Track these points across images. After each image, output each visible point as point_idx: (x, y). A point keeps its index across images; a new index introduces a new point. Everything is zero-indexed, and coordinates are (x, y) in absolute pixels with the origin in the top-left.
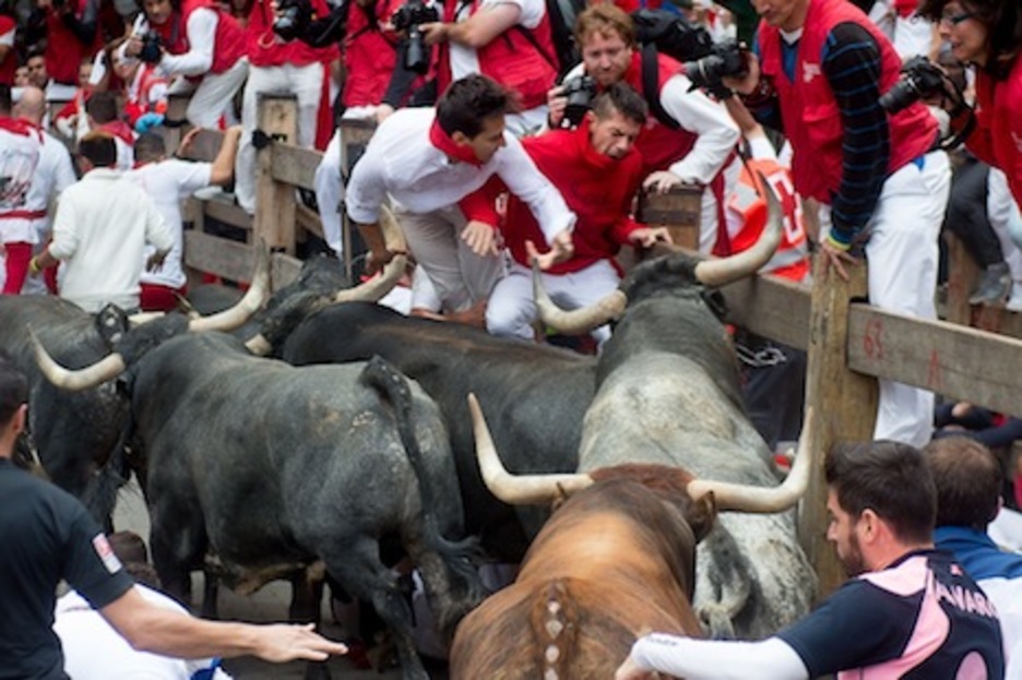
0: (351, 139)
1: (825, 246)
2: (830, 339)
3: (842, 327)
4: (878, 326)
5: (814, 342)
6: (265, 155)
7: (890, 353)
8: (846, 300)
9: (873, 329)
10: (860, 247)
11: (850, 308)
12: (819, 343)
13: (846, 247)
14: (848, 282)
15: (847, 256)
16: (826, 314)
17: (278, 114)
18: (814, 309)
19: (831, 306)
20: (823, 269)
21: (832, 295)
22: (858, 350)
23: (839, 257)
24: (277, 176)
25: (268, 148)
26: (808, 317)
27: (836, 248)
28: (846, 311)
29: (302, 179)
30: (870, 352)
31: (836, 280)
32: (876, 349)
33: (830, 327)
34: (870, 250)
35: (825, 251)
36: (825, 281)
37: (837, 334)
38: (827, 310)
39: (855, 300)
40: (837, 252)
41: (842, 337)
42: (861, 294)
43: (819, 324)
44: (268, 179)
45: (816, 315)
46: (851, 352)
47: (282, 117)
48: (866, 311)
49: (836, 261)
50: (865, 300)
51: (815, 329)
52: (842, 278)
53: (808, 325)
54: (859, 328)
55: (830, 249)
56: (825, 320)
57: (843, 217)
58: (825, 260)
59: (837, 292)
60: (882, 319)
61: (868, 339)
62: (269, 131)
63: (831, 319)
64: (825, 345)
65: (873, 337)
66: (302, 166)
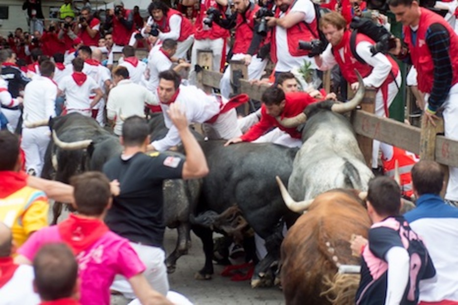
0: (235, 68)
1: (426, 112)
2: (428, 150)
3: (433, 145)
4: (448, 145)
5: (422, 151)
6: (200, 75)
7: (452, 156)
8: (434, 135)
9: (446, 146)
10: (441, 113)
11: (436, 137)
12: (424, 152)
13: (434, 113)
14: (435, 127)
15: (435, 116)
16: (427, 140)
17: (205, 58)
18: (422, 138)
19: (429, 137)
20: (426, 122)
21: (429, 132)
22: (439, 154)
23: (432, 117)
24: (205, 83)
25: (201, 72)
26: (419, 141)
27: (430, 113)
28: (434, 139)
29: (214, 84)
30: (444, 155)
31: (431, 126)
32: (447, 154)
33: (428, 145)
34: (444, 114)
35: (426, 115)
36: (426, 127)
37: (431, 148)
38: (427, 138)
39: (439, 134)
40: (431, 115)
41: (433, 149)
42: (441, 132)
43: (424, 143)
44: (201, 84)
45: (423, 140)
46: (437, 156)
47: (207, 59)
48: (443, 139)
49: (431, 119)
50: (443, 134)
51: (422, 146)
52: (433, 125)
53: (419, 144)
54: (440, 145)
55: (428, 114)
56: (426, 142)
57: (433, 101)
58: (426, 118)
59: (431, 131)
60: (449, 142)
61: (443, 150)
62: (201, 65)
63: (429, 142)
64: (426, 152)
65: (445, 149)
66: (215, 79)
